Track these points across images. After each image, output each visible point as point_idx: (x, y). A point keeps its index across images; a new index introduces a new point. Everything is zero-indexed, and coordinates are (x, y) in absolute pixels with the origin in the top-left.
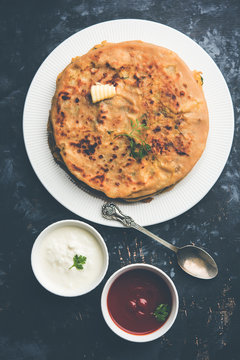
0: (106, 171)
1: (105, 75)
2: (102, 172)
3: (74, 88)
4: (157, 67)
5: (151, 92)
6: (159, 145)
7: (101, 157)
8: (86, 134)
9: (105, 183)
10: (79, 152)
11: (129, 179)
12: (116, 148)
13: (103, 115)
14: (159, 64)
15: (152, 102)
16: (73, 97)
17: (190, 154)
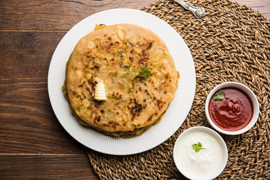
0: (155, 98)
1: (88, 89)
2: (155, 101)
3: (93, 112)
4: (88, 53)
5: (105, 59)
6: (142, 60)
7: (145, 101)
8: (127, 109)
9: (163, 100)
10: (138, 115)
11: (163, 84)
12: (140, 89)
13: (116, 95)
14: (87, 51)
15: (113, 60)
16: (100, 114)
17: (152, 40)
